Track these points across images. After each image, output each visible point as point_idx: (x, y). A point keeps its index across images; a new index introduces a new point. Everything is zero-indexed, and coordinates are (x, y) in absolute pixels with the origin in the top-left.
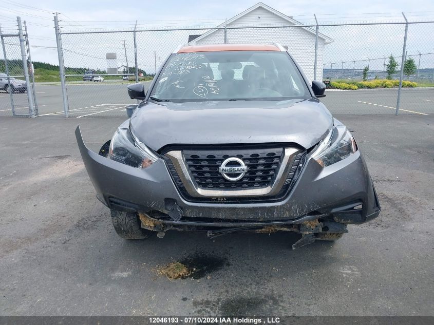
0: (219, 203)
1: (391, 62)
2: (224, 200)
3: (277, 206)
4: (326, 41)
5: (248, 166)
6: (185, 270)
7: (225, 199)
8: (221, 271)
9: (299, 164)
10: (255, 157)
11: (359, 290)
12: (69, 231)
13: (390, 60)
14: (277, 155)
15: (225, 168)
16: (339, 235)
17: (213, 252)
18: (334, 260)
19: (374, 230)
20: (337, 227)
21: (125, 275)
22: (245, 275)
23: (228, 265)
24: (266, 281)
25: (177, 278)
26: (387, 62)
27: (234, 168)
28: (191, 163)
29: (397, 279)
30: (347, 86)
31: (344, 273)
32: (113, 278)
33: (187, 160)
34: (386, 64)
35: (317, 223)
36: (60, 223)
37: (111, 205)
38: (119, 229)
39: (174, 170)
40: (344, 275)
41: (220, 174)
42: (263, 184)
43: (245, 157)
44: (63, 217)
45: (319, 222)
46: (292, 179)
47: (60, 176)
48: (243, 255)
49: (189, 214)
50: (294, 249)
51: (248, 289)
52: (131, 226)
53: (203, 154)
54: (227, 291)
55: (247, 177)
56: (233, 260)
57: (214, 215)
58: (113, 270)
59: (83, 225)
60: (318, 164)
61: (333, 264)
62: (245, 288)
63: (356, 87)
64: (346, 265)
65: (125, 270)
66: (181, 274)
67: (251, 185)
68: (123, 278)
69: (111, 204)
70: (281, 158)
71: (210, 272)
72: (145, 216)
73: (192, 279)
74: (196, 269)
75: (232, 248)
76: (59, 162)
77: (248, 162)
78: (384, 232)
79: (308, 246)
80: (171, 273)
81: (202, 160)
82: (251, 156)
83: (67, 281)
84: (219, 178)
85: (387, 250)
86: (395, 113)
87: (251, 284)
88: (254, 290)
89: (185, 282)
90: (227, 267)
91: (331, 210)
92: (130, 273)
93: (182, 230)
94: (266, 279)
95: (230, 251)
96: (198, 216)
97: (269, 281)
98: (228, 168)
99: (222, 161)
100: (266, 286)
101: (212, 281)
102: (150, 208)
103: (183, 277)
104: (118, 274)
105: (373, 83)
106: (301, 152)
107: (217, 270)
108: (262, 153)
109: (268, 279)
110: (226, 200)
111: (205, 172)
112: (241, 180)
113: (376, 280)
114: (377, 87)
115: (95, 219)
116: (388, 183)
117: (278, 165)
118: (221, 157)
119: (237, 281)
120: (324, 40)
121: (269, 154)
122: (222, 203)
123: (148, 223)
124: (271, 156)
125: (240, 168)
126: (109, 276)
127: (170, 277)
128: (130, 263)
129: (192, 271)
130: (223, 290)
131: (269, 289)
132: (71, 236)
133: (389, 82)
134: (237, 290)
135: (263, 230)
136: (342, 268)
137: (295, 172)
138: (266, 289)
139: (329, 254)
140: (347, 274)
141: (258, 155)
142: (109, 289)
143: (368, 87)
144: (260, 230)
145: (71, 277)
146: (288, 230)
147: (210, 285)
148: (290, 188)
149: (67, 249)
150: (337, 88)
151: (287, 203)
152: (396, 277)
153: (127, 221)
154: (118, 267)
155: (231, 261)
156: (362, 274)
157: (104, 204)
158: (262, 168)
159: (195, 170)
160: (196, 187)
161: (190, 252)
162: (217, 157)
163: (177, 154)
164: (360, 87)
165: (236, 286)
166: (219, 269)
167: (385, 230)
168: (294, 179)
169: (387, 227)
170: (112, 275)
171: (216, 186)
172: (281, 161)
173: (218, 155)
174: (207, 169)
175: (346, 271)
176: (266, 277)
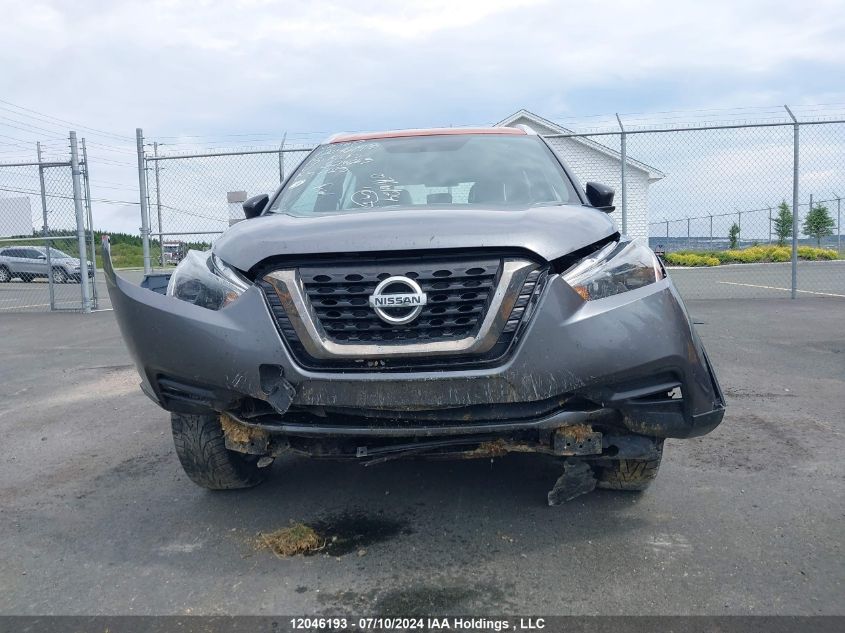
0: (370, 371)
1: (782, 214)
2: (379, 365)
3: (491, 377)
4: (652, 176)
5: (429, 294)
6: (312, 538)
7: (383, 363)
8: (392, 543)
9: (533, 290)
10: (443, 278)
11: (686, 574)
12: (98, 478)
13: (779, 210)
14: (488, 272)
15: (380, 297)
16: (646, 473)
17: (381, 512)
18: (639, 524)
19: (731, 474)
20: (636, 446)
21: (188, 548)
22: (440, 548)
23: (409, 532)
24: (483, 560)
25: (294, 554)
26: (776, 215)
27: (399, 296)
28: (315, 292)
29: (774, 556)
30: (698, 259)
31: (656, 546)
32: (162, 554)
33: (307, 286)
34: (774, 218)
35: (589, 431)
36: (84, 466)
37: (167, 399)
38: (189, 463)
39: (281, 308)
40: (656, 550)
41: (371, 310)
42: (460, 331)
43: (422, 276)
44: (93, 456)
45: (594, 431)
46: (520, 320)
47: (109, 394)
48: (443, 517)
49: (309, 398)
50: (551, 503)
51: (442, 573)
52: (212, 455)
53: (338, 274)
54: (396, 577)
55: (428, 318)
56: (420, 525)
57: (362, 400)
58: (165, 540)
59: (128, 470)
60: (575, 293)
61: (634, 531)
62: (437, 571)
63: (717, 260)
64: (663, 532)
65: (189, 540)
66: (304, 546)
67: (436, 333)
68: (181, 554)
69: (165, 397)
70: (495, 278)
71: (366, 545)
72: (231, 419)
73: (327, 556)
74: (338, 538)
75: (423, 504)
76: (115, 374)
77: (429, 288)
78: (752, 478)
79: (582, 499)
80: (282, 543)
81: (336, 285)
82: (434, 274)
83: (65, 559)
84: (370, 321)
85: (755, 506)
86: (790, 296)
87: (450, 565)
88: (455, 576)
89: (309, 561)
90: (405, 536)
91: (612, 395)
92: (200, 545)
93: (311, 454)
94: (484, 556)
95: (418, 510)
96: (329, 403)
97: (490, 559)
98: (387, 297)
99: (375, 284)
100: (481, 569)
101: (367, 560)
102: (234, 391)
103: (307, 553)
104: (174, 547)
105: (750, 252)
106: (538, 269)
107: (383, 540)
108: (458, 269)
109: (490, 555)
110: (385, 366)
111: (342, 309)
112: (414, 322)
113: (725, 559)
114: (758, 260)
115: (155, 460)
116: (766, 399)
117: (490, 292)
118: (374, 278)
119: (420, 560)
120: (647, 173)
121: (471, 271)
122: (375, 371)
123: (238, 436)
124: (477, 276)
125: (410, 296)
126: (154, 550)
127: (281, 552)
128: (203, 529)
129: (330, 541)
130: (387, 575)
131: (487, 572)
132: (97, 486)
133: (780, 251)
134: (418, 575)
135: (478, 451)
136: (652, 538)
137: (525, 307)
138: (481, 573)
139: (628, 513)
140: (662, 548)
141: (449, 273)
142: (147, 572)
143: (741, 261)
144: (472, 453)
145: (75, 553)
146: (530, 450)
147: (363, 566)
148: (515, 338)
149: (82, 507)
150: (679, 264)
151: (510, 369)
152: (772, 553)
153: (203, 442)
154: (178, 534)
155: (415, 526)
156: (696, 548)
157: (151, 397)
158: (458, 298)
159: (322, 305)
160: (322, 337)
161: (333, 512)
162: (366, 278)
163: (287, 276)
164: (725, 260)
165: (417, 568)
166: (387, 540)
167: (754, 474)
168: (525, 320)
169: (758, 469)
170: (163, 548)
171: (365, 337)
172: (496, 284)
173: (369, 275)
174: (347, 303)
175: (660, 542)
176: (485, 554)
